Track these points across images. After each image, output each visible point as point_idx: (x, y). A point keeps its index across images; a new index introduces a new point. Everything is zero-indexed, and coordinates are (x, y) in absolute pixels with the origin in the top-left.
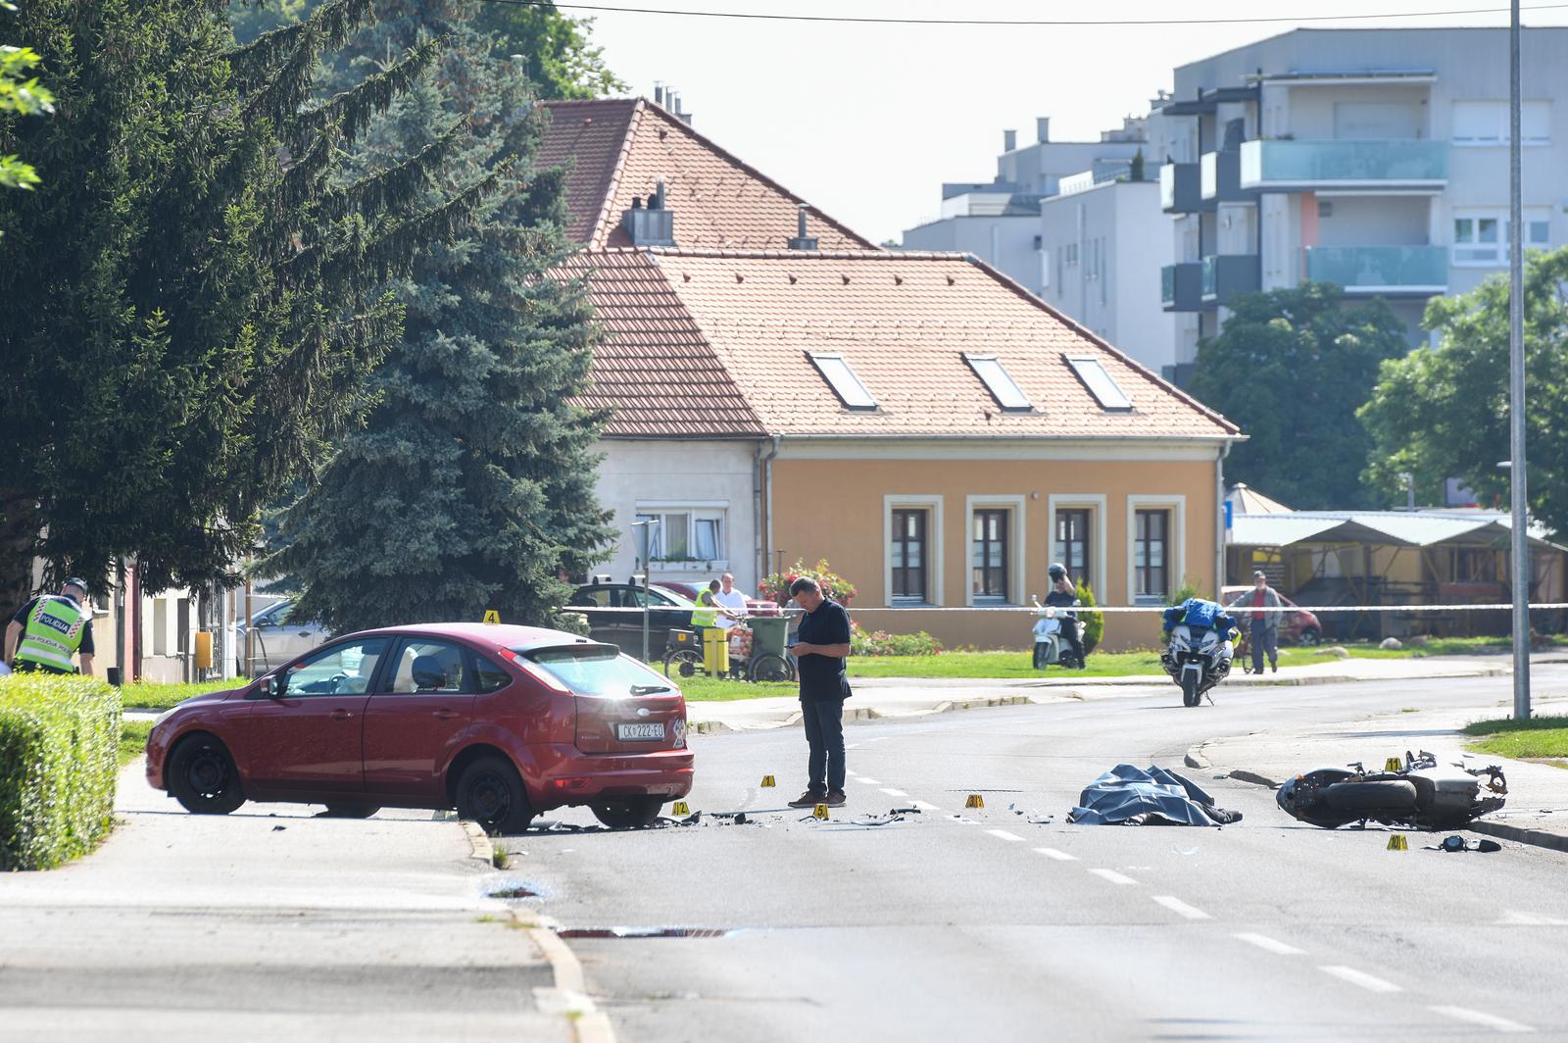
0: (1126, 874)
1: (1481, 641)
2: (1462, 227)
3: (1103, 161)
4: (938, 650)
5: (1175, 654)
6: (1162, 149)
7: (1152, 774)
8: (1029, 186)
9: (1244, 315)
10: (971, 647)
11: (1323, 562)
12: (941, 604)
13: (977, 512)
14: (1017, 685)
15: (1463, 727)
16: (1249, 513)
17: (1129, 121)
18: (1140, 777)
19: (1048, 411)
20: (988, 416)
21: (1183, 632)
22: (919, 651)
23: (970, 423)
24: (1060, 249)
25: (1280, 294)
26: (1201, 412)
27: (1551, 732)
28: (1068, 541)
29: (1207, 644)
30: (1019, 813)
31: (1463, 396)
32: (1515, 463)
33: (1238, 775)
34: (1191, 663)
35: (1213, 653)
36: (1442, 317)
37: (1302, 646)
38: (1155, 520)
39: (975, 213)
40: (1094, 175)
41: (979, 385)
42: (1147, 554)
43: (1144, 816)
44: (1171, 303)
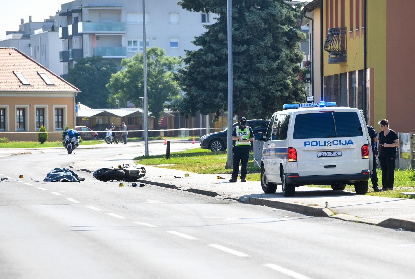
0: (59, 193)
1: (135, 138)
2: (129, 43)
3: (45, 26)
4: (8, 141)
5: (66, 142)
6: (59, 24)
7: (64, 170)
8: (27, 32)
9: (79, 63)
10: (16, 140)
11: (99, 121)
12: (9, 130)
13: (17, 109)
14: (28, 150)
15: (133, 158)
16: (81, 109)
17: (51, 17)
18: (61, 171)
19: (34, 85)
20: (20, 86)
21: (67, 137)
22: (4, 142)
23: (15, 87)
24: (35, 47)
25: (88, 58)
26: (70, 86)
27: (154, 159)
28: (39, 116)
29: (73, 140)
30: (32, 179)
31: (131, 82)
32: (144, 98)
33: (82, 170)
34: (70, 144)
35: (75, 142)
36: (125, 63)
37: (94, 140)
38: (60, 111)
39: (14, 38)
40: (43, 29)
41: (17, 79)
42: (58, 119)
43: (62, 179)
44: (62, 60)
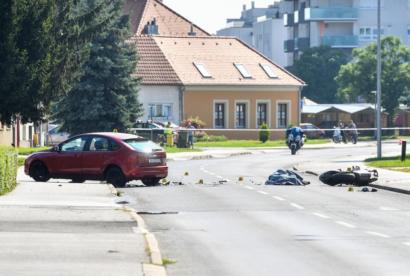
0: (282, 198)
1: (366, 137)
2: (362, 31)
3: (269, 13)
4: (227, 140)
5: (289, 141)
6: (284, 10)
7: (287, 172)
8: (249, 19)
9: (306, 53)
10: (236, 139)
11: (326, 118)
12: (228, 128)
13: (237, 104)
14: (248, 149)
15: (364, 159)
16: (307, 104)
17: (275, 3)
18: (284, 173)
19: (256, 78)
20: (240, 79)
21: (291, 135)
22: (222, 140)
23: (235, 81)
24: (257, 36)
25: (315, 48)
26: (295, 78)
27: (387, 161)
28: (261, 112)
29: (297, 138)
30: (253, 182)
31: (362, 74)
32: (377, 92)
33: (307, 172)
34: (293, 143)
35: (299, 141)
36: (356, 54)
37: (321, 139)
38: (283, 106)
39: (236, 26)
40: (266, 17)
41: (238, 71)
42: (281, 115)
43: (285, 183)
44: (286, 50)
